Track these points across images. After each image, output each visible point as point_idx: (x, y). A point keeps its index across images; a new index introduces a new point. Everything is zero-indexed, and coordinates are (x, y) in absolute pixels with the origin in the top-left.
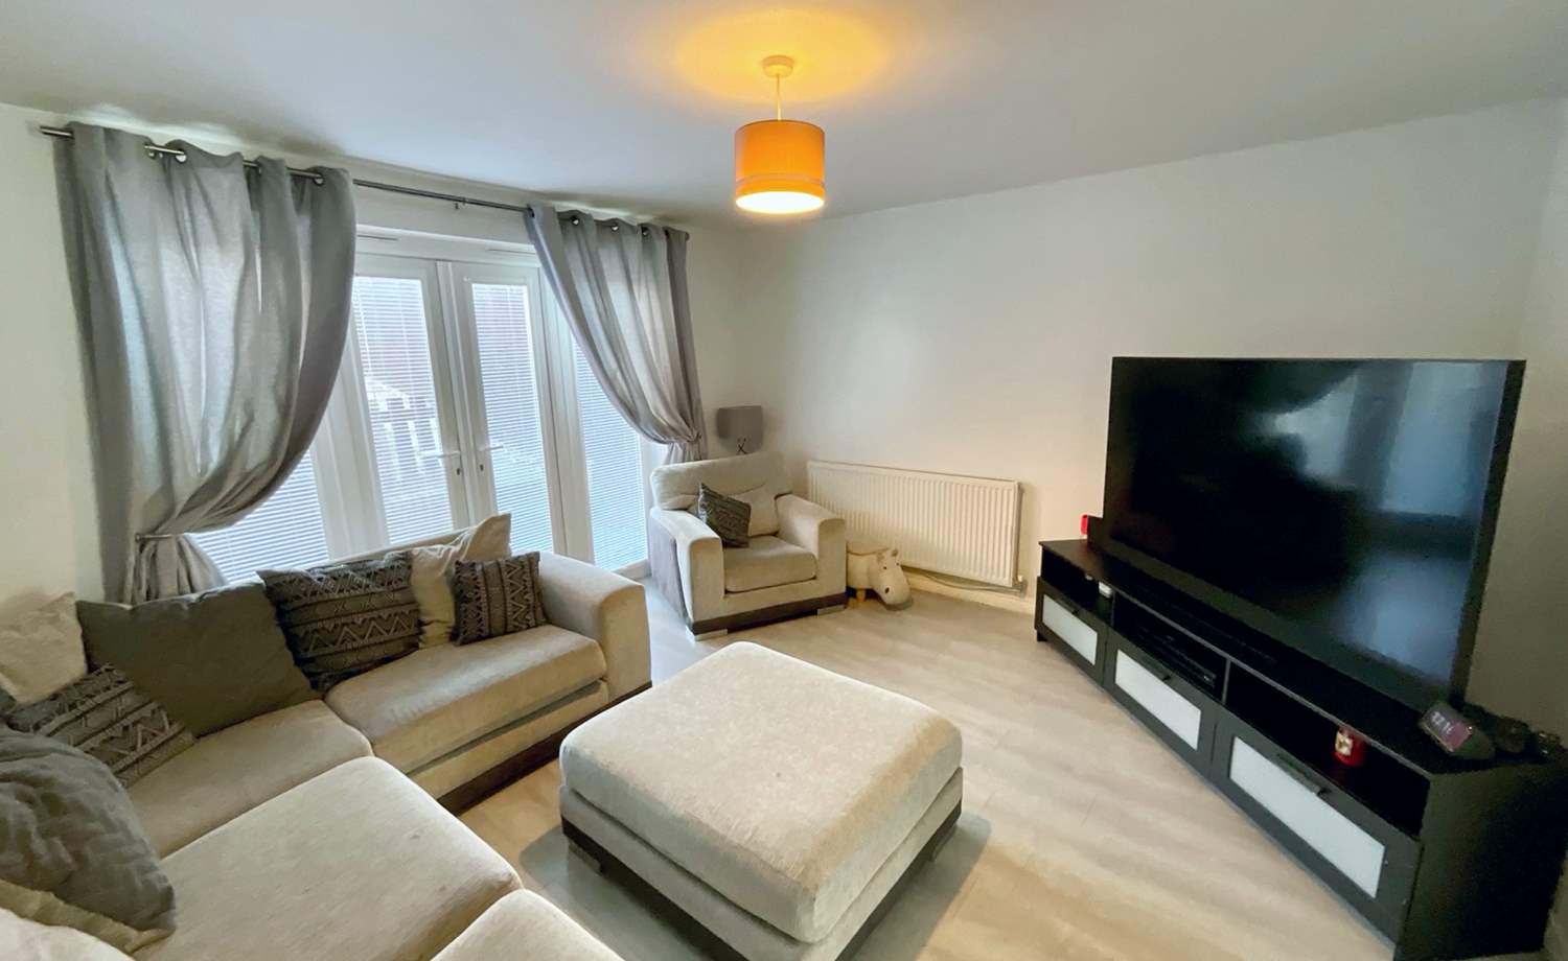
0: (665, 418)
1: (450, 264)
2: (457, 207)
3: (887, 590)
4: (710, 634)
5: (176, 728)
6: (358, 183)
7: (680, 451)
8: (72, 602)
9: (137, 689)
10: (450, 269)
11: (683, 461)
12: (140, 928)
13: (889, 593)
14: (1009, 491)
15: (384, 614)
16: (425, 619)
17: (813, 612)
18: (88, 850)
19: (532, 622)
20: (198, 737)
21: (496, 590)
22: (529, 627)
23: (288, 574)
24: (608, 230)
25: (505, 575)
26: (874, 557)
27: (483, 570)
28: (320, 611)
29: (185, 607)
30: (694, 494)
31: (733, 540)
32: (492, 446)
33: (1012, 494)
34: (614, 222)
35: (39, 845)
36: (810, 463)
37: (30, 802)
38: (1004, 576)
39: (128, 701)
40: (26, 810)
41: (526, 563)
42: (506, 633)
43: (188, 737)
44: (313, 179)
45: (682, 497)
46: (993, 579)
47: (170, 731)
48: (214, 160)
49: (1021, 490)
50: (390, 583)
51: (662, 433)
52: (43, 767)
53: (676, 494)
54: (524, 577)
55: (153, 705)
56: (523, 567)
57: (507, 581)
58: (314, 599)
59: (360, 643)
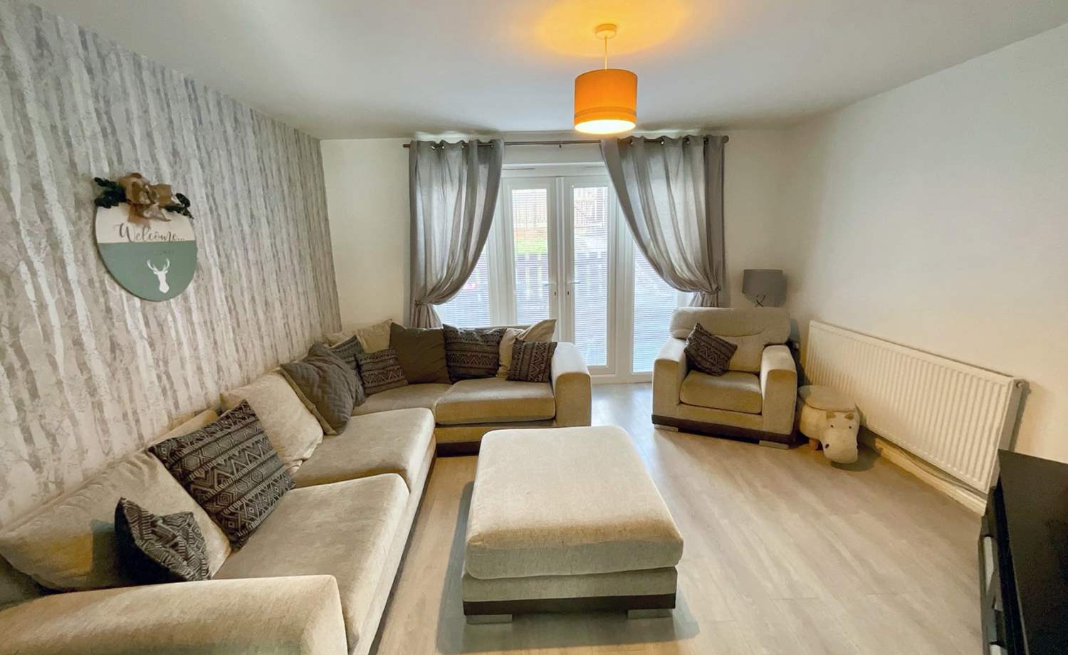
0: (685, 273)
1: (562, 178)
2: (560, 147)
3: (827, 446)
4: (666, 427)
5: (403, 377)
6: (507, 144)
7: (701, 299)
8: (391, 322)
9: (396, 359)
10: (562, 181)
11: (702, 306)
12: (334, 429)
13: (829, 448)
14: (1001, 386)
15: (480, 355)
16: (500, 363)
17: (756, 441)
18: (326, 397)
19: (540, 379)
20: (410, 383)
21: (527, 357)
22: (538, 381)
23: (451, 328)
24: (658, 144)
25: (535, 351)
26: (824, 413)
27: (526, 346)
28: (456, 347)
29: (419, 332)
30: (688, 328)
31: (707, 368)
32: (576, 281)
33: (1004, 390)
34: (662, 139)
35: (315, 389)
36: (812, 323)
37: (320, 377)
38: (980, 479)
39: (391, 362)
40: (317, 377)
41: (547, 347)
42: (526, 381)
43: (406, 382)
44: (490, 146)
45: (685, 330)
46: (967, 478)
47: (401, 377)
48: (452, 146)
49: (1022, 391)
50: (487, 342)
51: (682, 284)
52: (328, 368)
53: (683, 327)
54: (543, 354)
55: (398, 367)
56: (545, 349)
57: (534, 354)
58: (455, 341)
59: (467, 365)
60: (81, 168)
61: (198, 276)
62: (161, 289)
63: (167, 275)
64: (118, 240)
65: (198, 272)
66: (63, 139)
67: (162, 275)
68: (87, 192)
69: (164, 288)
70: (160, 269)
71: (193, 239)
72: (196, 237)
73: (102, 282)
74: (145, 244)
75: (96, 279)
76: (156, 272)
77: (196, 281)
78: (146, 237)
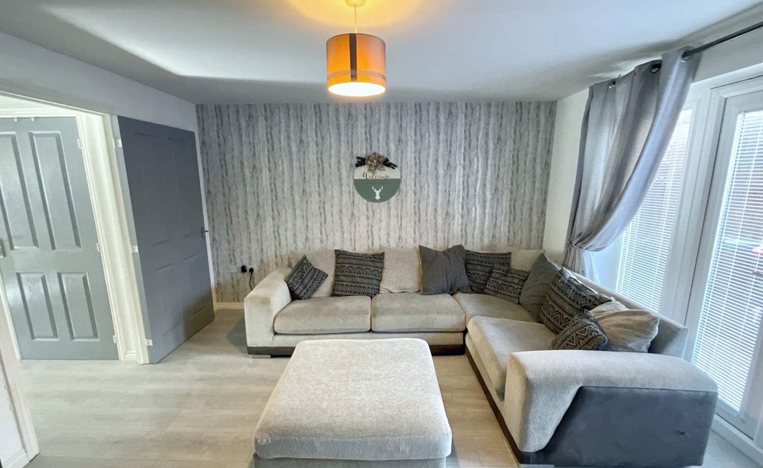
5: (517, 296)
9: (523, 281)
55: (519, 287)
60: (355, 153)
61: (399, 194)
62: (376, 198)
63: (380, 193)
64: (362, 178)
65: (399, 192)
66: (351, 144)
67: (378, 193)
68: (355, 161)
69: (378, 197)
70: (378, 190)
71: (399, 177)
72: (401, 177)
73: (353, 192)
74: (373, 180)
75: (351, 191)
76: (375, 191)
77: (396, 197)
78: (374, 177)
